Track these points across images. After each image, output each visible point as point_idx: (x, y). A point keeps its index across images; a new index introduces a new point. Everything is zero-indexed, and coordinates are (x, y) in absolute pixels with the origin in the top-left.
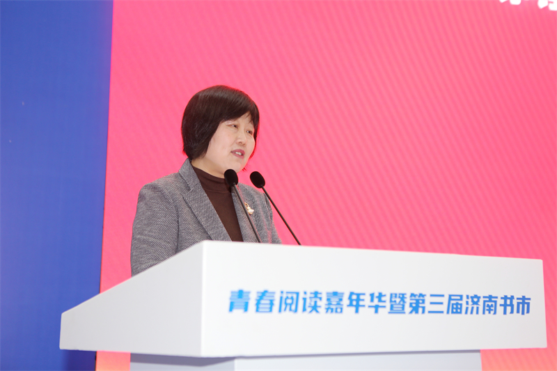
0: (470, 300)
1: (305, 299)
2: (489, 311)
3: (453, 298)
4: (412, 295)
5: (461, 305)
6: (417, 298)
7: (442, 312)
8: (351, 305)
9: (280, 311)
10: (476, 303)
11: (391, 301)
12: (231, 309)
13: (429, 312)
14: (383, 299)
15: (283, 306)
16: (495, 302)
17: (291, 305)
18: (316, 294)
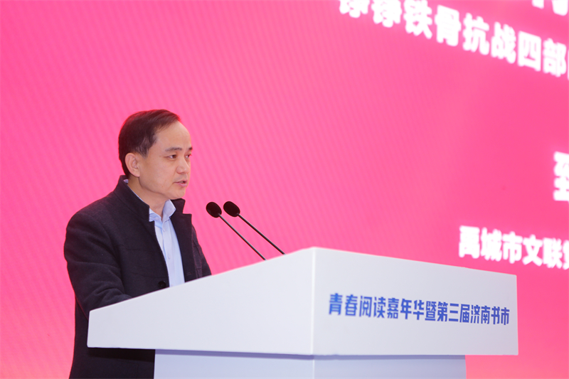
0: (474, 310)
1: (375, 304)
2: (485, 320)
3: (464, 307)
4: (440, 304)
5: (468, 314)
6: (442, 306)
7: (457, 320)
8: (402, 311)
9: (360, 315)
10: (477, 313)
11: (427, 309)
12: (330, 313)
13: (450, 320)
14: (422, 306)
15: (362, 310)
16: (488, 312)
17: (367, 308)
18: (382, 299)
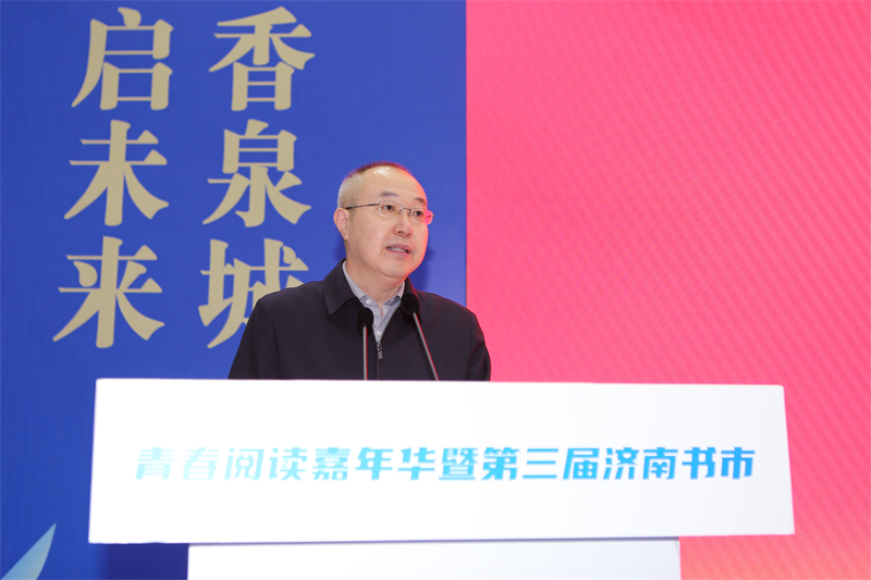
0: (614, 457)
1: (274, 460)
2: (659, 474)
3: (576, 453)
4: (490, 450)
5: (595, 465)
6: (500, 454)
7: (554, 477)
8: (364, 466)
9: (227, 476)
10: (630, 461)
11: (445, 460)
12: (140, 475)
13: (525, 477)
14: (428, 457)
15: (234, 470)
16: (673, 459)
17: (247, 469)
18: (296, 452)
